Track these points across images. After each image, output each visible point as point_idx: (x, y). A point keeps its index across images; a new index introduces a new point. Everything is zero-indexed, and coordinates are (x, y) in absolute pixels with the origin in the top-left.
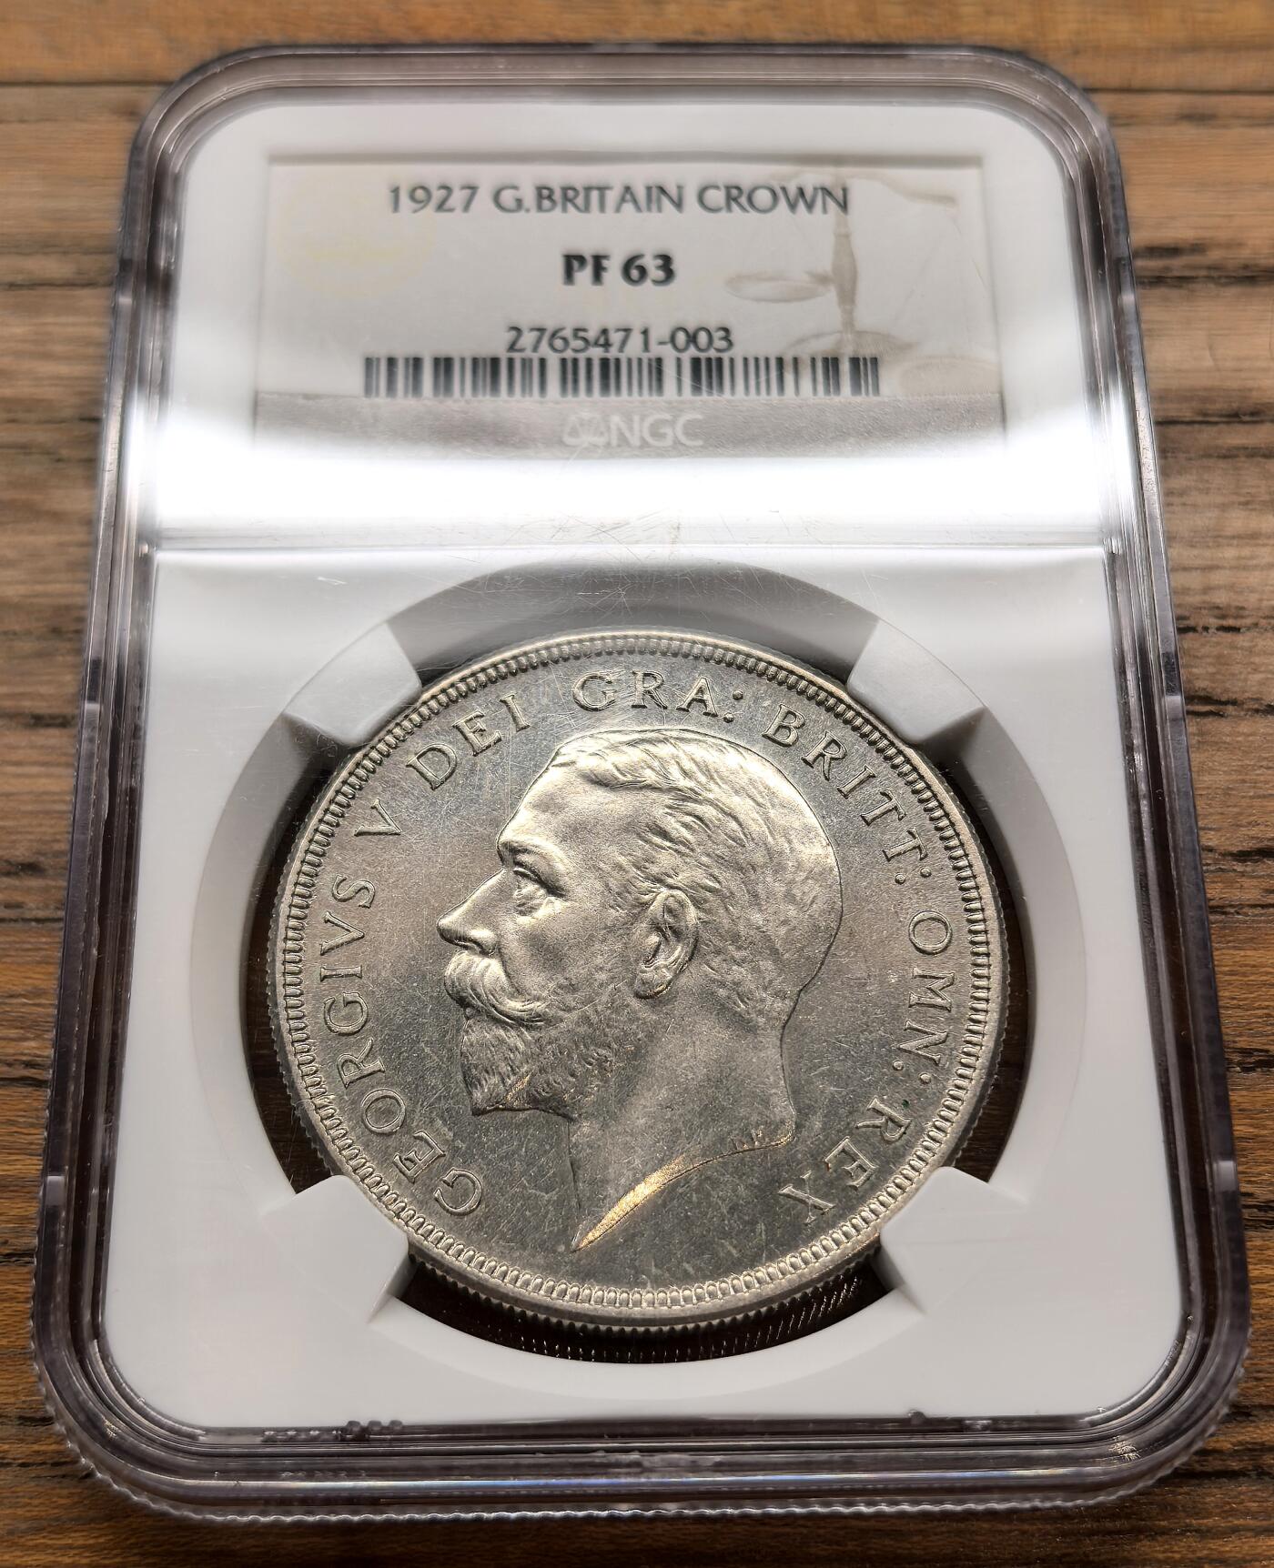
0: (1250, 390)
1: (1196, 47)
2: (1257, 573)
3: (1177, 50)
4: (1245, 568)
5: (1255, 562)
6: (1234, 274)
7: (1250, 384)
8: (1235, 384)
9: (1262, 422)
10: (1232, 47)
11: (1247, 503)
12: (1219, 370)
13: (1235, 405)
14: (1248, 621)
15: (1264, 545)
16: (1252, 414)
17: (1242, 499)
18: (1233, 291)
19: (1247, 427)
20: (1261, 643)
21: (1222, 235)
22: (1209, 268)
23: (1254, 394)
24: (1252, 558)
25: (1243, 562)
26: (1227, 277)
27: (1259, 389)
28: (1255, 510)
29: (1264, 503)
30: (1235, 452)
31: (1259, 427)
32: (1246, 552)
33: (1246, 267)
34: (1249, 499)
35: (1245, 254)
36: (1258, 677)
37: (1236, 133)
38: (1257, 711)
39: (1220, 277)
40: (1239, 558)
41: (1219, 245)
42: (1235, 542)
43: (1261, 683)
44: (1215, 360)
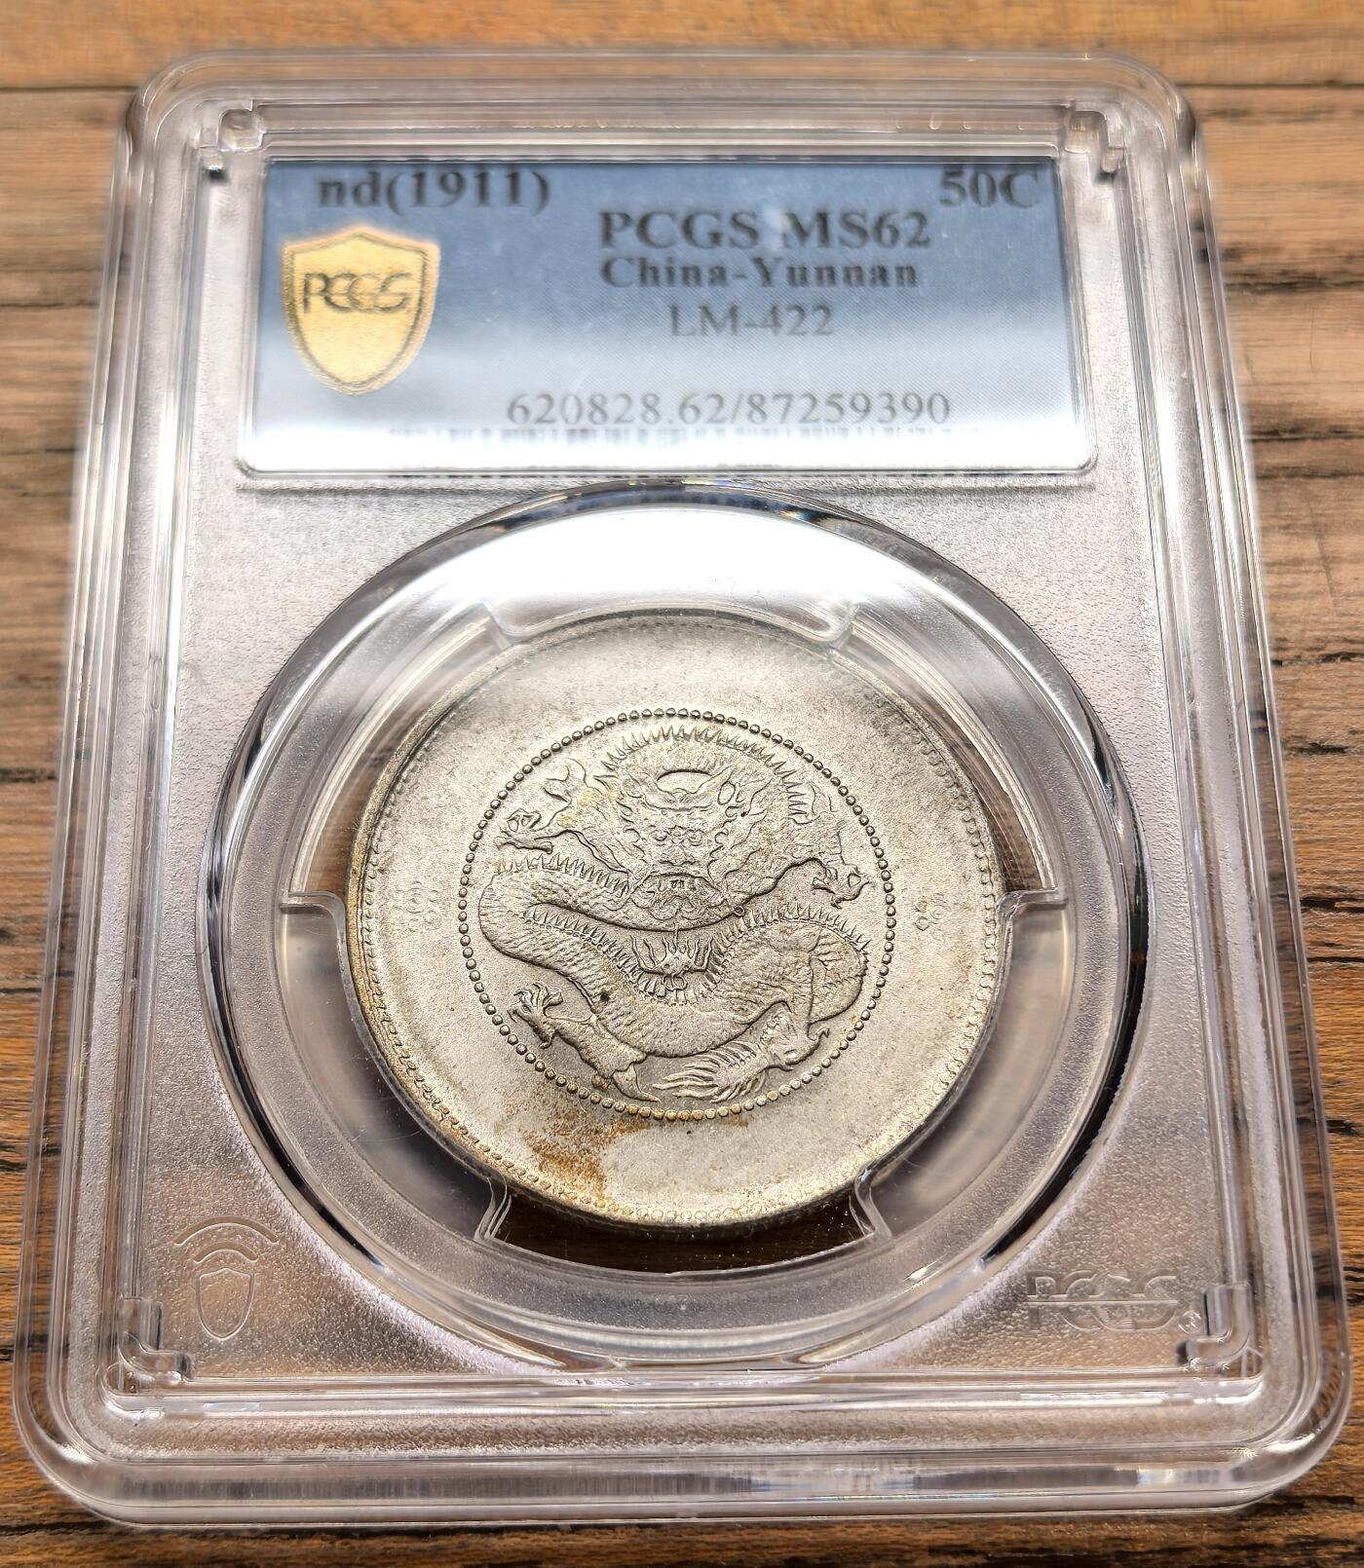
0: (1290, 405)
1: (1227, 38)
2: (1299, 602)
3: (1209, 41)
4: (1287, 597)
5: (1297, 590)
6: (1268, 281)
7: (1290, 399)
8: (1275, 400)
9: (1303, 439)
10: (1267, 38)
11: (1287, 527)
12: (1257, 384)
13: (1274, 422)
14: (1291, 654)
15: (1307, 572)
16: (1292, 431)
17: (1283, 523)
18: (1271, 299)
19: (1286, 445)
20: (1304, 677)
21: (1258, 239)
22: (1245, 275)
23: (1294, 409)
24: (1294, 586)
25: (1284, 590)
26: (1264, 284)
27: (1299, 404)
28: (1296, 534)
29: (1305, 526)
30: (1275, 473)
31: (1301, 444)
32: (1288, 579)
33: (1284, 273)
34: (1289, 522)
35: (1283, 259)
36: (1302, 713)
37: (1271, 130)
38: (1301, 750)
39: (1257, 284)
40: (1280, 586)
41: (1255, 250)
42: (1276, 569)
43: (1306, 720)
44: (1252, 373)
